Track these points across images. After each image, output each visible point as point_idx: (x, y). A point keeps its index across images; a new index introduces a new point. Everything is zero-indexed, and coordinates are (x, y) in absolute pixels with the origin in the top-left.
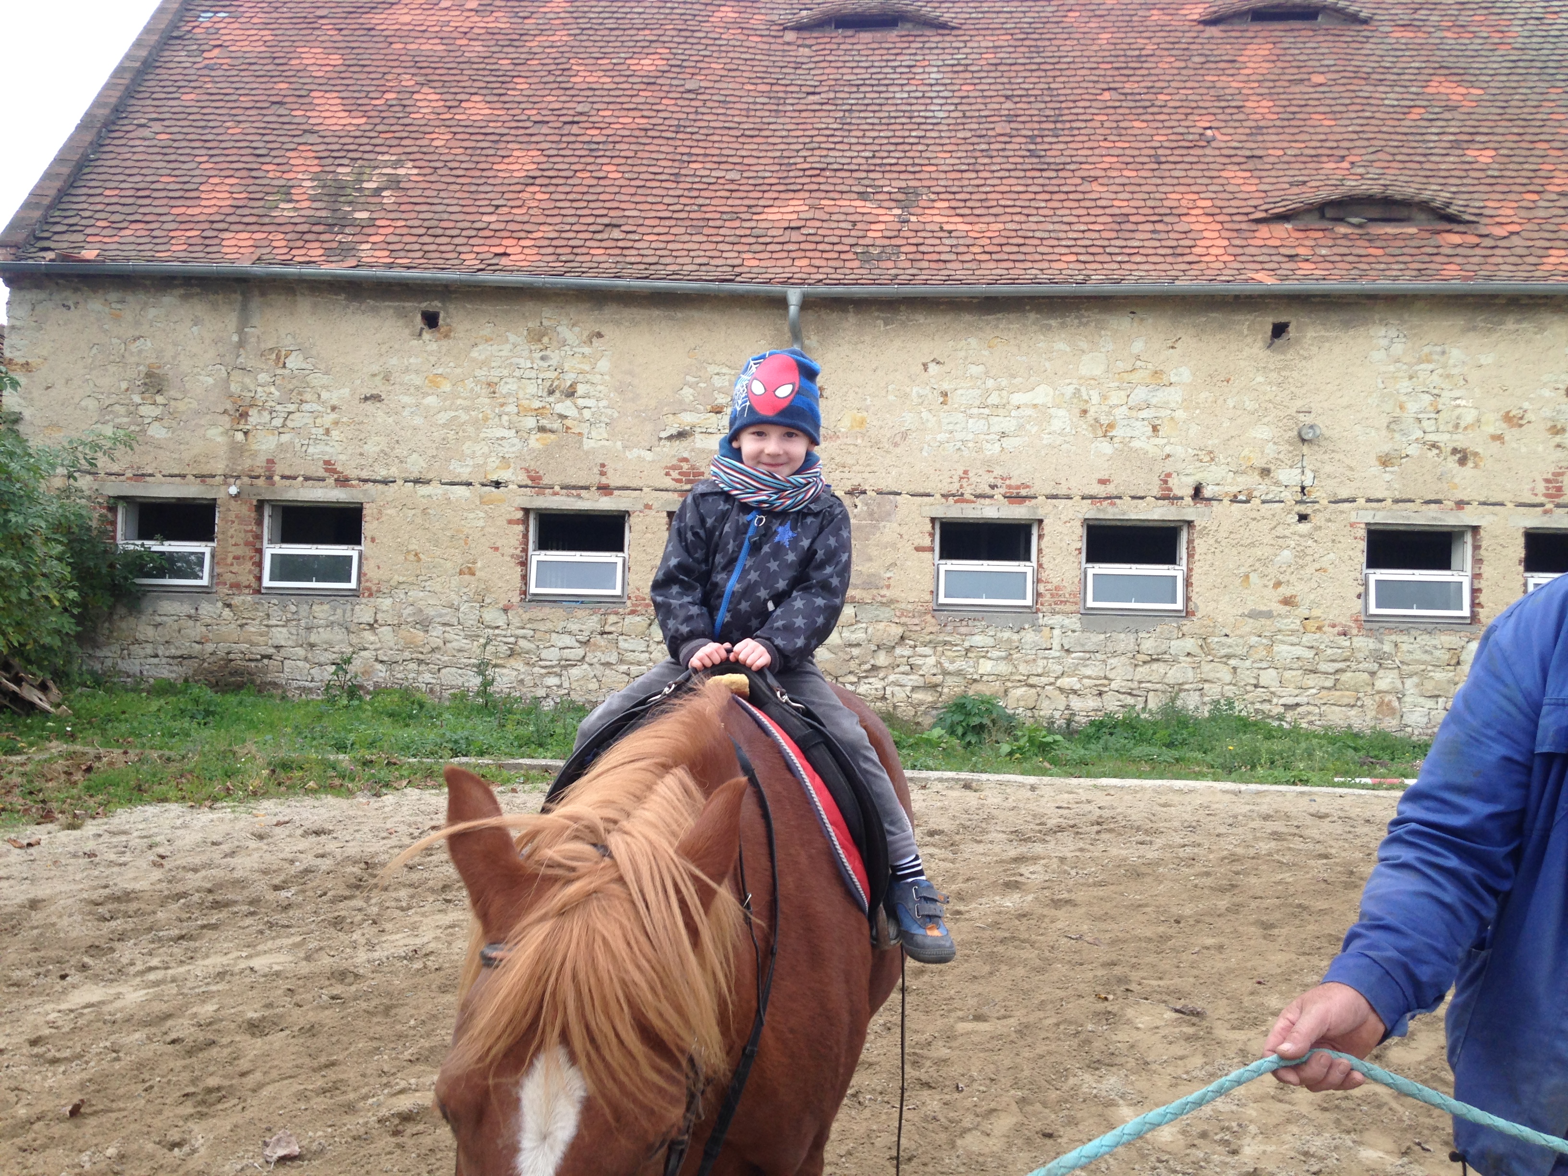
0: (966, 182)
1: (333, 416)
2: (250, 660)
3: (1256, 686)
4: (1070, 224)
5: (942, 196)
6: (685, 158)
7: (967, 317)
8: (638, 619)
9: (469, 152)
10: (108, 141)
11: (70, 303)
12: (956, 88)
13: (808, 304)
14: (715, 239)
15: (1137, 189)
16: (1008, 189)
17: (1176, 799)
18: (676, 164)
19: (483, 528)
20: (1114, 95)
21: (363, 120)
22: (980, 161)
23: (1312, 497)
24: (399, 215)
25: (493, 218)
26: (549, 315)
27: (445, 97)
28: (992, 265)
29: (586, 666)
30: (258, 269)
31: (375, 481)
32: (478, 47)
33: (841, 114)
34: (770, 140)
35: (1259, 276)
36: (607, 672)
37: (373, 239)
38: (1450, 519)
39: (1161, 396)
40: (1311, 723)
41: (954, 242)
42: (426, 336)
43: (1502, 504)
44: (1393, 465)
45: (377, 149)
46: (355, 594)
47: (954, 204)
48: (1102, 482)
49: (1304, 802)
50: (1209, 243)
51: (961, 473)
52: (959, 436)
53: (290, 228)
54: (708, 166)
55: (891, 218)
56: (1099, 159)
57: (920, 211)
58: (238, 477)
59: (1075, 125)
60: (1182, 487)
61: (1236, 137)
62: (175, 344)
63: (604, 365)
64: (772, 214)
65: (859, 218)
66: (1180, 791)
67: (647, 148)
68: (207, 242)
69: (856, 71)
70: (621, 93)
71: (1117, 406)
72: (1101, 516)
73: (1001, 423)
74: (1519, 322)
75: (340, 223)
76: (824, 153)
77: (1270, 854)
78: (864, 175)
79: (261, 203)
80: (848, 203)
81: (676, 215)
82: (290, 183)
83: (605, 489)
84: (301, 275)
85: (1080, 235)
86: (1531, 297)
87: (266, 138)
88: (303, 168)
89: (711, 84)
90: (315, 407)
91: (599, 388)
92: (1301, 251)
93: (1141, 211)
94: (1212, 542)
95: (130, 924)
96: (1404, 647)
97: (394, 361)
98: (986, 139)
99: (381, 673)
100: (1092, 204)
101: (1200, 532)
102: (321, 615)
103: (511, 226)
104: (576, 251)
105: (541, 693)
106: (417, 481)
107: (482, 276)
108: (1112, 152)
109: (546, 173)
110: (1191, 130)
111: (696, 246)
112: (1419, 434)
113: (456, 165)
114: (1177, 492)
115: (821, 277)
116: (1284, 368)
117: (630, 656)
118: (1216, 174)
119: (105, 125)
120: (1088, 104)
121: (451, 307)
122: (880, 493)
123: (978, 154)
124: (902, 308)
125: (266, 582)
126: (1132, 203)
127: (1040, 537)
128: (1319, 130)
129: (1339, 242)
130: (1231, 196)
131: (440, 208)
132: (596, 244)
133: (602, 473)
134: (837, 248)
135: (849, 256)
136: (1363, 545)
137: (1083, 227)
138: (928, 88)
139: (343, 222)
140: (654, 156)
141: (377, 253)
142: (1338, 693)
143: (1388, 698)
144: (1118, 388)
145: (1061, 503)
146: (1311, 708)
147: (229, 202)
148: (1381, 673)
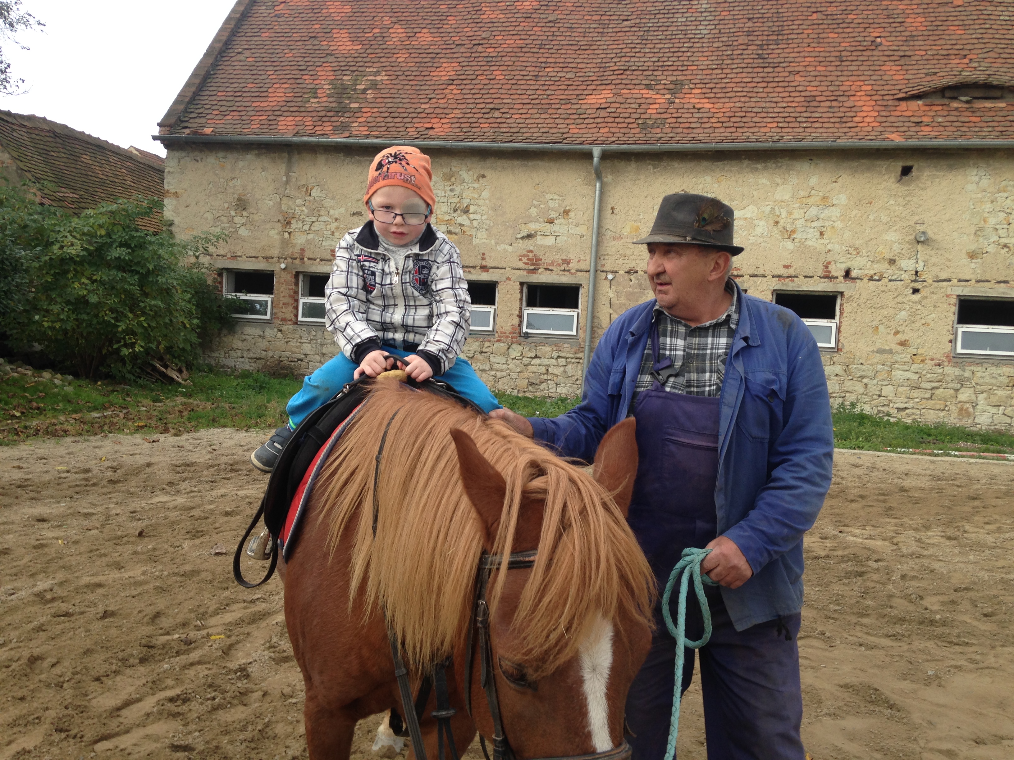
0: (714, 76)
1: (336, 223)
2: (291, 361)
3: (880, 396)
4: (776, 102)
6: (543, 65)
7: (705, 163)
8: (502, 345)
9: (418, 65)
10: (221, 63)
11: (198, 158)
12: (717, 13)
13: (606, 156)
14: (554, 116)
15: (824, 79)
16: (739, 80)
18: (537, 69)
20: (820, 16)
21: (360, 47)
22: (725, 62)
23: (923, 278)
24: (375, 105)
25: (427, 106)
26: (455, 165)
27: (407, 30)
28: (722, 130)
30: (295, 139)
33: (642, 33)
34: (596, 52)
35: (892, 136)
37: (360, 120)
39: (827, 213)
40: (914, 420)
41: (700, 115)
44: (977, 258)
45: (367, 65)
47: (704, 91)
48: (786, 267)
50: (865, 114)
53: (314, 114)
54: (556, 69)
55: (663, 101)
57: (682, 96)
58: (285, 258)
59: (790, 37)
60: (838, 270)
61: (896, 43)
62: (253, 182)
63: (486, 194)
64: (591, 100)
65: (644, 101)
67: (521, 59)
68: (271, 123)
70: (509, 24)
71: (798, 219)
72: (784, 288)
75: (342, 110)
76: (628, 59)
78: (650, 73)
79: (300, 99)
80: (637, 91)
81: (533, 102)
82: (317, 87)
83: (484, 268)
84: (318, 142)
85: (782, 110)
87: (306, 59)
88: (325, 77)
89: (564, 17)
90: (326, 218)
91: (483, 208)
92: (925, 119)
93: (824, 94)
94: (855, 305)
96: (979, 374)
98: (732, 47)
100: (793, 89)
101: (848, 299)
103: (437, 111)
104: (472, 125)
107: (417, 142)
108: (812, 54)
109: (460, 77)
111: (542, 121)
112: (996, 238)
113: (409, 73)
114: (834, 273)
115: (614, 139)
116: (908, 195)
117: (496, 366)
118: (878, 68)
119: (220, 53)
120: (801, 22)
123: (725, 57)
124: (664, 158)
125: (300, 318)
126: (819, 89)
128: (952, 37)
129: (952, 113)
130: (885, 83)
131: (398, 100)
132: (485, 121)
133: (483, 259)
134: (627, 121)
135: (635, 125)
136: (955, 309)
137: (784, 105)
138: (699, 14)
139: (344, 110)
140: (524, 64)
141: (361, 128)
142: (933, 402)
143: (966, 406)
144: (799, 208)
145: (759, 279)
146: (914, 411)
147: (283, 99)
148: (962, 390)
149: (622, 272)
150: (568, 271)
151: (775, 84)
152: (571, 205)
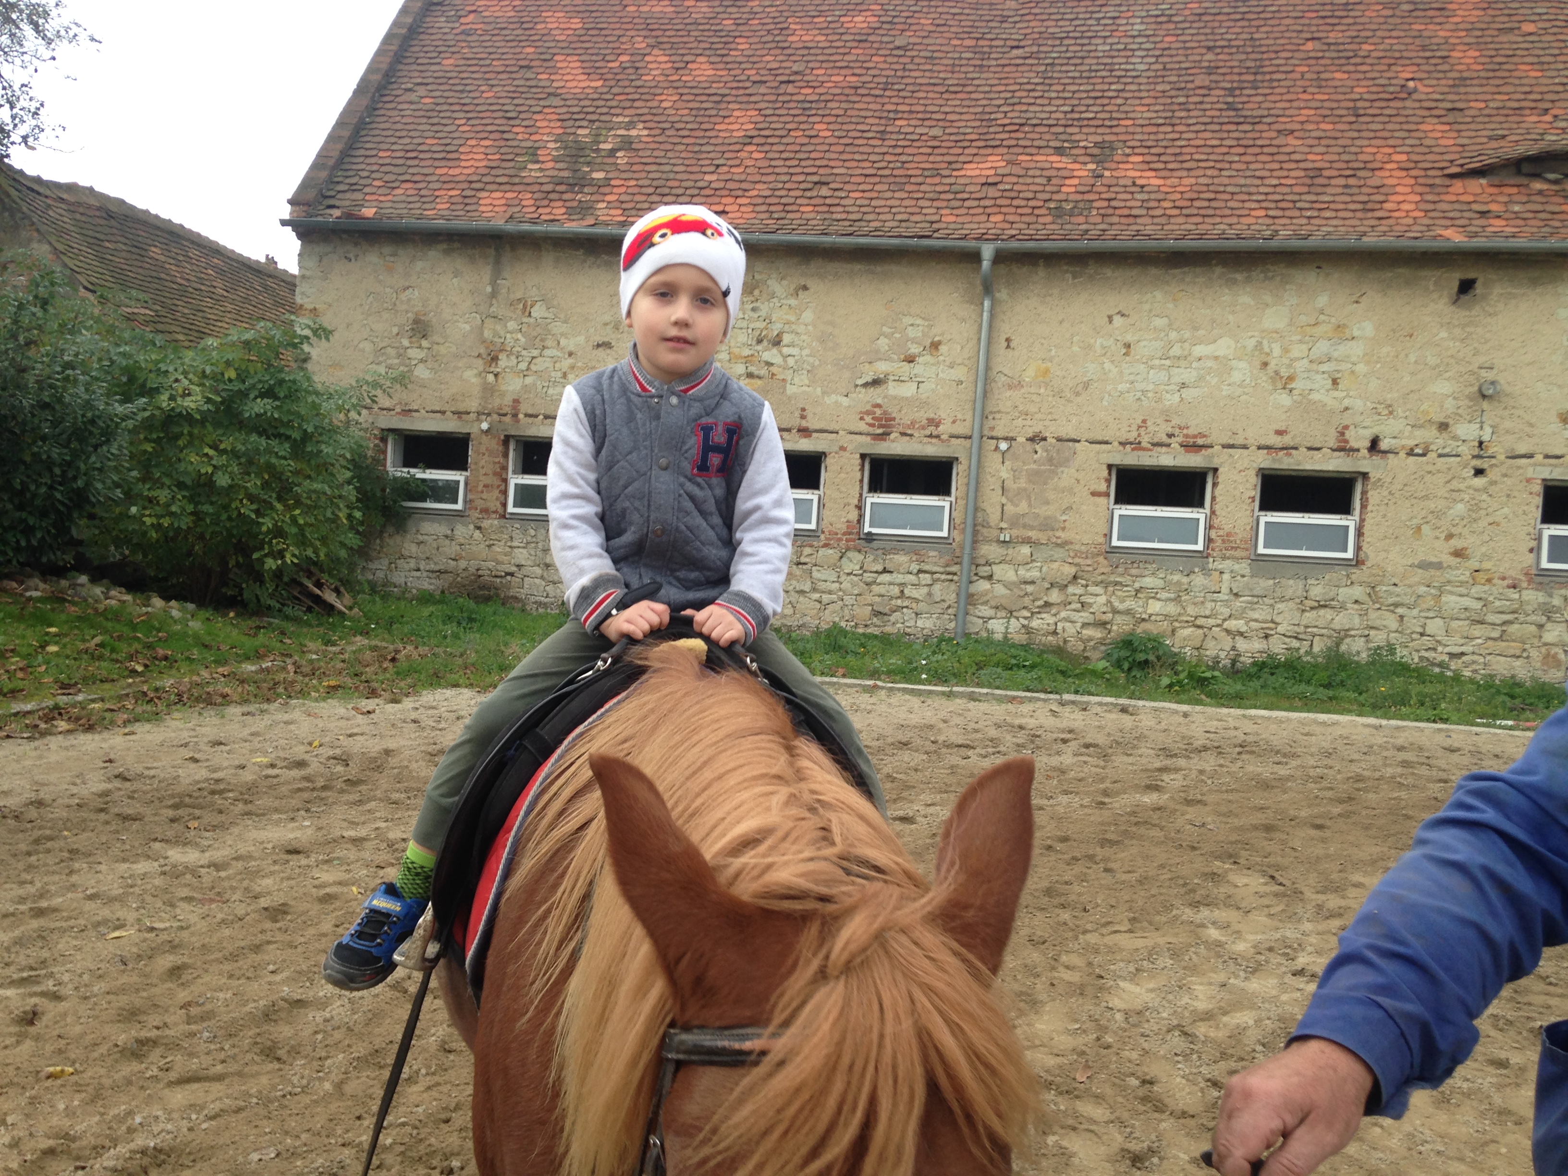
0: (1161, 136)
1: (570, 358)
2: (496, 576)
3: (1422, 634)
4: (1262, 178)
5: (1137, 151)
6: (892, 115)
7: (1154, 271)
8: (831, 551)
9: (694, 112)
10: (380, 105)
11: (351, 256)
12: (1159, 39)
13: (1000, 258)
14: (916, 195)
15: (1333, 142)
16: (1202, 142)
17: (1318, 730)
18: (883, 122)
20: (1317, 45)
21: (600, 83)
22: (1177, 114)
23: (1490, 452)
24: (631, 175)
25: (714, 177)
26: (760, 270)
27: (673, 58)
28: (1181, 220)
30: (510, 227)
32: (704, 8)
33: (1043, 68)
34: (973, 96)
35: (1448, 233)
36: (802, 599)
37: (609, 198)
39: (1341, 350)
40: (1475, 671)
41: (1145, 196)
45: (613, 111)
47: (1148, 158)
48: (1279, 433)
49: (1439, 738)
50: (1400, 198)
51: (1139, 422)
52: (1140, 386)
53: (536, 188)
54: (913, 122)
55: (1086, 173)
56: (1296, 112)
57: (1114, 166)
58: (489, 414)
59: (1275, 76)
60: (1359, 439)
61: (1438, 89)
62: (438, 294)
63: (808, 316)
64: (971, 170)
65: (1054, 173)
67: (856, 106)
68: (467, 201)
69: (1061, 23)
70: (834, 51)
71: (1298, 359)
72: (1276, 466)
73: (1183, 374)
75: (579, 183)
76: (1024, 108)
78: (1061, 129)
79: (511, 164)
80: (1044, 158)
81: (880, 172)
82: (537, 145)
83: (806, 429)
84: (545, 232)
85: (1272, 190)
87: (516, 102)
88: (548, 130)
89: (919, 40)
90: (555, 352)
91: (803, 337)
92: (1494, 207)
93: (1335, 165)
94: (1386, 493)
98: (1185, 92)
100: (1286, 158)
101: (1374, 483)
103: (730, 185)
104: (788, 208)
108: (1310, 104)
109: (762, 133)
110: (1394, 82)
111: (897, 203)
113: (682, 125)
114: (1354, 444)
115: (1014, 232)
116: (1469, 324)
117: (822, 585)
118: (1414, 127)
119: (378, 90)
120: (1290, 55)
122: (1060, 440)
123: (1176, 107)
124: (1091, 262)
125: (511, 509)
126: (1326, 157)
127: (1215, 485)
128: (1524, 81)
129: (1533, 198)
130: (1427, 150)
131: (667, 168)
132: (805, 201)
133: (803, 417)
134: (1031, 203)
135: (1043, 211)
136: (1539, 501)
137: (1275, 182)
138: (1130, 40)
139: (583, 182)
140: (863, 113)
141: (612, 212)
142: (1504, 644)
143: (1554, 650)
144: (1301, 342)
145: (1237, 453)
146: (1475, 658)
147: (484, 163)
148: (1549, 626)
149: (1021, 439)
150: (938, 437)
151: (1257, 150)
152: (942, 334)
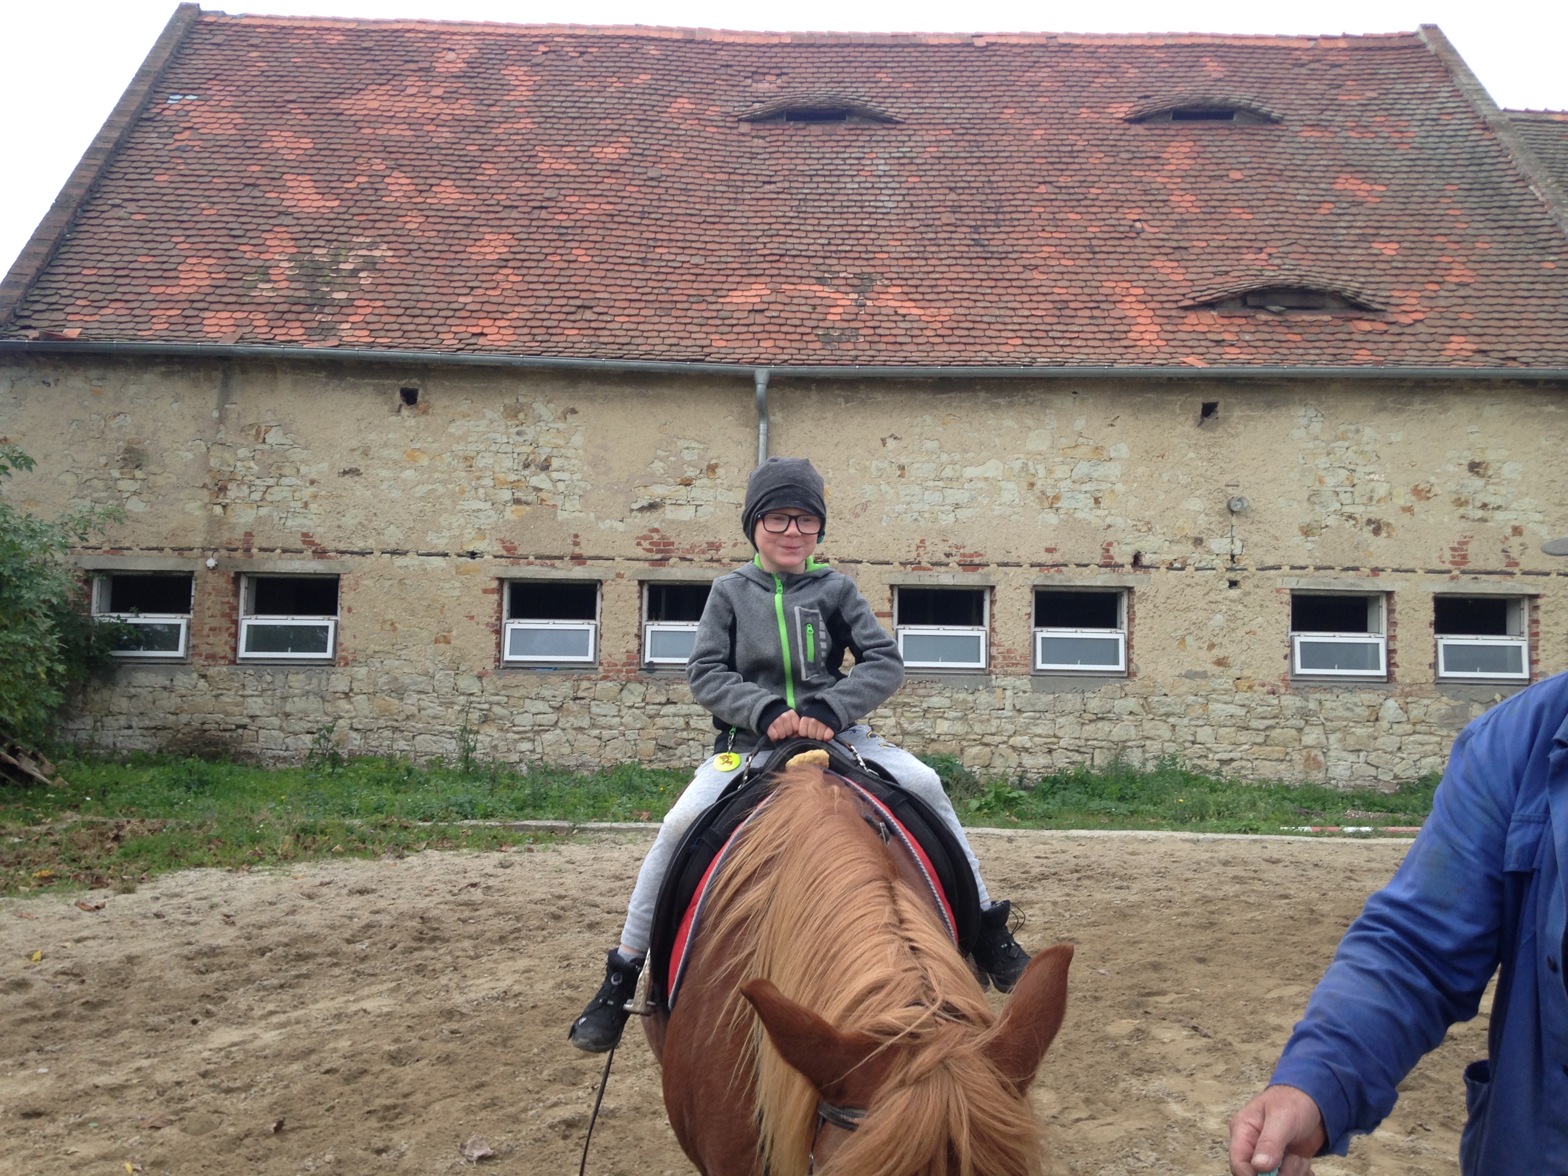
0: (916, 269)
1: (312, 489)
2: (225, 730)
3: (1194, 743)
4: (1014, 309)
5: (895, 282)
6: (651, 243)
7: (922, 396)
8: (610, 684)
9: (442, 234)
10: (83, 221)
11: (50, 380)
12: (903, 179)
13: (775, 382)
14: (683, 321)
15: (1075, 277)
16: (955, 276)
17: (1142, 848)
18: (643, 249)
19: (458, 598)
20: (1051, 189)
21: (336, 203)
22: (928, 249)
23: (1242, 564)
24: (376, 296)
25: (469, 299)
26: (524, 393)
27: (416, 181)
28: (945, 347)
29: (558, 731)
30: (241, 348)
31: (352, 553)
32: (446, 133)
33: (796, 203)
34: (731, 227)
35: (1190, 360)
36: (580, 736)
37: (352, 319)
38: (1367, 585)
39: (1101, 471)
40: (1246, 776)
41: (908, 325)
42: (405, 412)
43: (1413, 571)
44: (1314, 535)
45: (352, 231)
46: (331, 663)
47: (906, 289)
48: (1049, 550)
49: (1256, 849)
50: (1143, 328)
51: (918, 542)
52: (916, 507)
54: (673, 250)
55: (849, 303)
56: (1038, 249)
57: (875, 296)
58: (216, 550)
59: (1015, 216)
60: (1123, 555)
61: (1163, 230)
62: (155, 420)
63: (578, 440)
64: (737, 297)
65: (819, 302)
66: (1144, 840)
67: (614, 233)
68: (188, 321)
69: (809, 162)
70: (586, 179)
71: (1062, 479)
72: (1048, 582)
73: (956, 495)
74: (1424, 402)
75: (321, 303)
76: (783, 239)
77: (1237, 896)
78: (821, 261)
79: (240, 283)
80: (806, 287)
81: (644, 298)
82: (268, 264)
83: (578, 559)
84: (282, 353)
85: (1024, 320)
86: (1435, 380)
87: (242, 219)
88: (280, 249)
89: (672, 173)
90: (294, 481)
91: (573, 461)
92: (1227, 336)
93: (1079, 298)
94: (1151, 606)
95: (228, 976)
96: (1328, 705)
97: (373, 436)
98: (933, 229)
99: (356, 741)
100: (1034, 291)
101: (1140, 597)
102: (296, 685)
103: (487, 307)
104: (551, 331)
105: (514, 758)
106: (394, 553)
107: (462, 356)
108: (1050, 242)
109: (518, 256)
110: (1122, 222)
111: (666, 327)
112: (1337, 506)
113: (430, 248)
114: (1119, 561)
115: (786, 357)
116: (1213, 445)
117: (602, 721)
118: (1146, 263)
119: (80, 205)
120: (1025, 196)
121: (430, 385)
122: (842, 561)
123: (926, 242)
124: (862, 387)
125: (242, 653)
126: (1071, 291)
127: (992, 602)
128: (1238, 223)
129: (1261, 328)
130: (1160, 285)
131: (417, 289)
132: (570, 325)
133: (576, 544)
134: (799, 330)
135: (811, 338)
136: (1288, 610)
137: (1027, 313)
138: (877, 179)
139: (322, 302)
140: (621, 240)
141: (357, 333)
142: (1268, 749)
143: (1314, 753)
144: (1063, 463)
145: (1012, 571)
146: (1244, 763)
147: (208, 282)
148: (1307, 729)
150: (717, 563)
151: (1007, 283)
152: (719, 457)
